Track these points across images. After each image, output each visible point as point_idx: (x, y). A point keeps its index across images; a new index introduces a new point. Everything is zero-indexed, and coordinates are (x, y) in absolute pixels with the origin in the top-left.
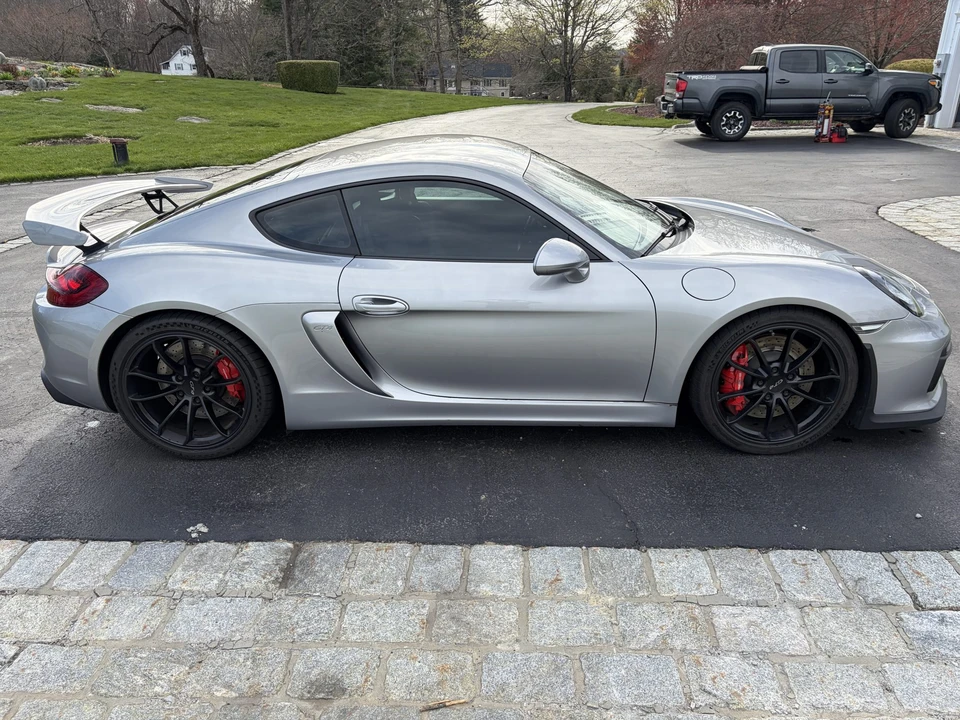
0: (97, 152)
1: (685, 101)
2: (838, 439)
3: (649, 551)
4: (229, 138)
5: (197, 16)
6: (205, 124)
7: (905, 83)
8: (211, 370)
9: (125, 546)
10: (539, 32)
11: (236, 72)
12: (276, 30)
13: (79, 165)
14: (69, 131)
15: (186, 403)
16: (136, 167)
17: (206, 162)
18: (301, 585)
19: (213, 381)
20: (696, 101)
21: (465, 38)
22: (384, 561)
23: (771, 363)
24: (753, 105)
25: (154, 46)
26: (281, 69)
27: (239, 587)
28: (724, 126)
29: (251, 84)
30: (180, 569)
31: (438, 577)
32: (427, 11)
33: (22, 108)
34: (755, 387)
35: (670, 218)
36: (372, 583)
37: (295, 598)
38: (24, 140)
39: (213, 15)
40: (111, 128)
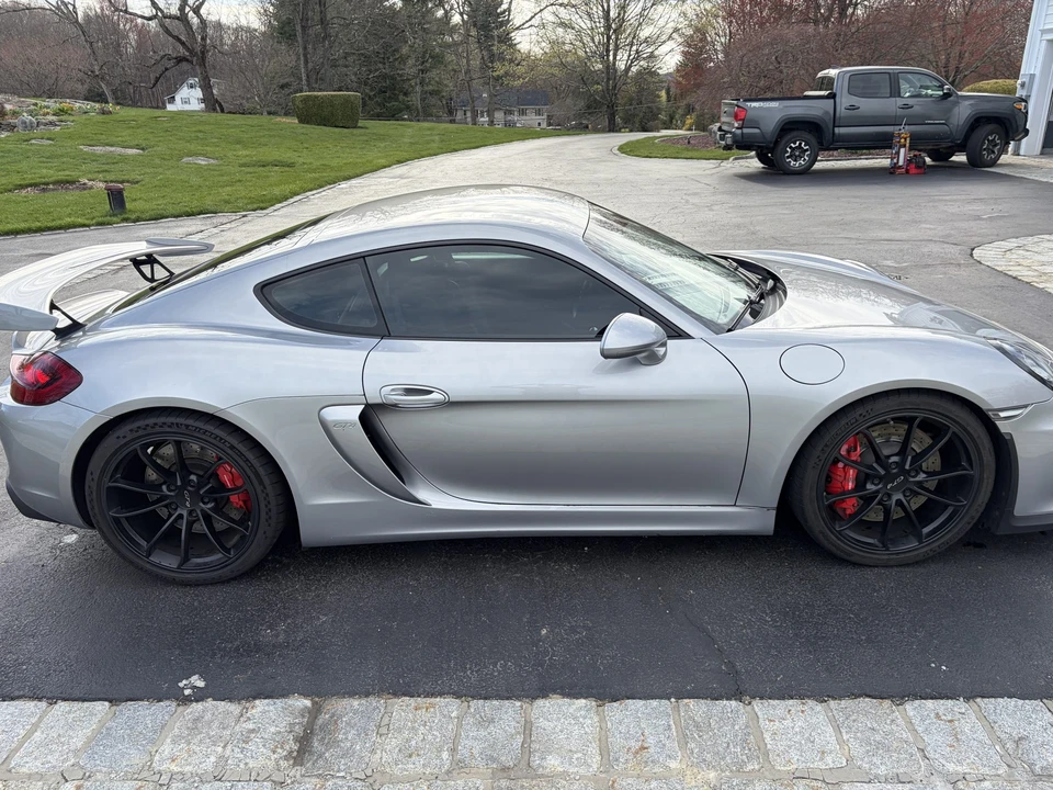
0: (91, 201)
1: (745, 131)
2: (969, 544)
3: (754, 703)
4: (240, 181)
5: (204, 46)
6: (212, 165)
7: (987, 107)
8: (209, 478)
9: (101, 707)
10: (579, 57)
11: (247, 105)
12: (291, 60)
13: (70, 215)
14: (61, 175)
15: (181, 516)
16: (133, 217)
17: (212, 209)
18: (321, 762)
19: (212, 491)
20: (757, 131)
21: (497, 65)
22: (425, 725)
23: (888, 457)
24: (820, 135)
25: (157, 79)
26: (297, 103)
27: (242, 766)
28: (788, 157)
29: (264, 119)
30: (169, 740)
31: (492, 746)
32: (455, 37)
33: (10, 151)
34: (869, 486)
35: (754, 277)
36: (410, 756)
37: (314, 780)
38: (10, 187)
39: (222, 44)
40: (106, 171)
